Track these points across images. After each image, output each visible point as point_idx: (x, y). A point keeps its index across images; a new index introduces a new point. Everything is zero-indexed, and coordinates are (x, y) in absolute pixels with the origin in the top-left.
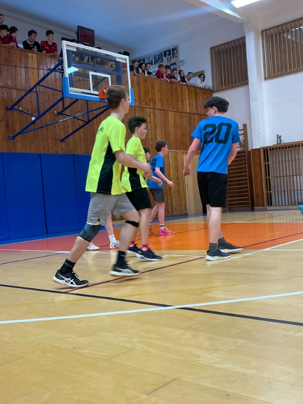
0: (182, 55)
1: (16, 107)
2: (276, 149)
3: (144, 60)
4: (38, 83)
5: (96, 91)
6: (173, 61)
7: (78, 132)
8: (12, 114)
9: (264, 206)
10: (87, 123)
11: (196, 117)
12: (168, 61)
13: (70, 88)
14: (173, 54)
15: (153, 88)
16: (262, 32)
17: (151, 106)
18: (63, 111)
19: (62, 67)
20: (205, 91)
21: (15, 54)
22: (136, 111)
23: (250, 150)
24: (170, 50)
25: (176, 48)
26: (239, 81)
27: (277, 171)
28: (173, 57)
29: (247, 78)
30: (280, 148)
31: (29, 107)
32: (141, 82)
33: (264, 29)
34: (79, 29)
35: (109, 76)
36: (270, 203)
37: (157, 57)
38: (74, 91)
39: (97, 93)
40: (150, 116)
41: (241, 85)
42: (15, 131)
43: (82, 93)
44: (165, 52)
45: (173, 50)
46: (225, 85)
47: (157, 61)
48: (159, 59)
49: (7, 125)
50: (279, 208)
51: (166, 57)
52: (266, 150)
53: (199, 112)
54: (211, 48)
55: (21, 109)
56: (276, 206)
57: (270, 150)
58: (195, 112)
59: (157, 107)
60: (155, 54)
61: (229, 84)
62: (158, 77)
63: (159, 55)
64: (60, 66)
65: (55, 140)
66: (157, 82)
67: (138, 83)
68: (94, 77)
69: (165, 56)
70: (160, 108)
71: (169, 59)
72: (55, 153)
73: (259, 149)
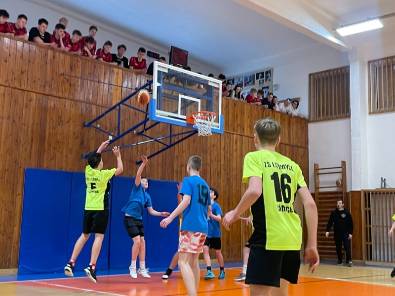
0: (276, 79)
1: (94, 124)
2: (380, 193)
3: (233, 80)
4: (122, 102)
5: (184, 115)
6: (265, 85)
7: (156, 156)
8: (89, 131)
9: (362, 259)
10: (168, 147)
11: (287, 147)
12: (260, 83)
13: (157, 111)
14: (267, 77)
15: (242, 113)
16: (369, 62)
17: (239, 133)
18: (143, 132)
19: (150, 87)
20: (300, 120)
21: (100, 68)
22: (222, 137)
23: (348, 191)
24: (263, 73)
25: (270, 71)
26: (339, 113)
27: (379, 219)
28: (266, 80)
29: (348, 110)
30: (384, 193)
31: (108, 125)
32: (230, 106)
33: (371, 59)
34: (173, 49)
35: (199, 101)
36: (370, 257)
37: (248, 79)
38: (160, 114)
39: (184, 117)
40: (236, 143)
41: (341, 118)
42: (89, 149)
43: (169, 116)
44: (258, 74)
45: (267, 73)
46: (323, 115)
47: (248, 83)
48: (250, 81)
49: (82, 143)
50: (380, 264)
51: (258, 80)
52: (367, 194)
53: (292, 143)
54: (310, 75)
55: (99, 126)
56: (376, 260)
57: (372, 194)
58: (287, 142)
59: (245, 134)
60: (246, 76)
61: (327, 114)
62: (247, 102)
63: (250, 77)
64: (149, 86)
65: (131, 162)
66: (247, 107)
67: (227, 106)
68: (183, 100)
69: (257, 78)
70: (248, 135)
71: (261, 82)
72: (129, 176)
73: (359, 192)
